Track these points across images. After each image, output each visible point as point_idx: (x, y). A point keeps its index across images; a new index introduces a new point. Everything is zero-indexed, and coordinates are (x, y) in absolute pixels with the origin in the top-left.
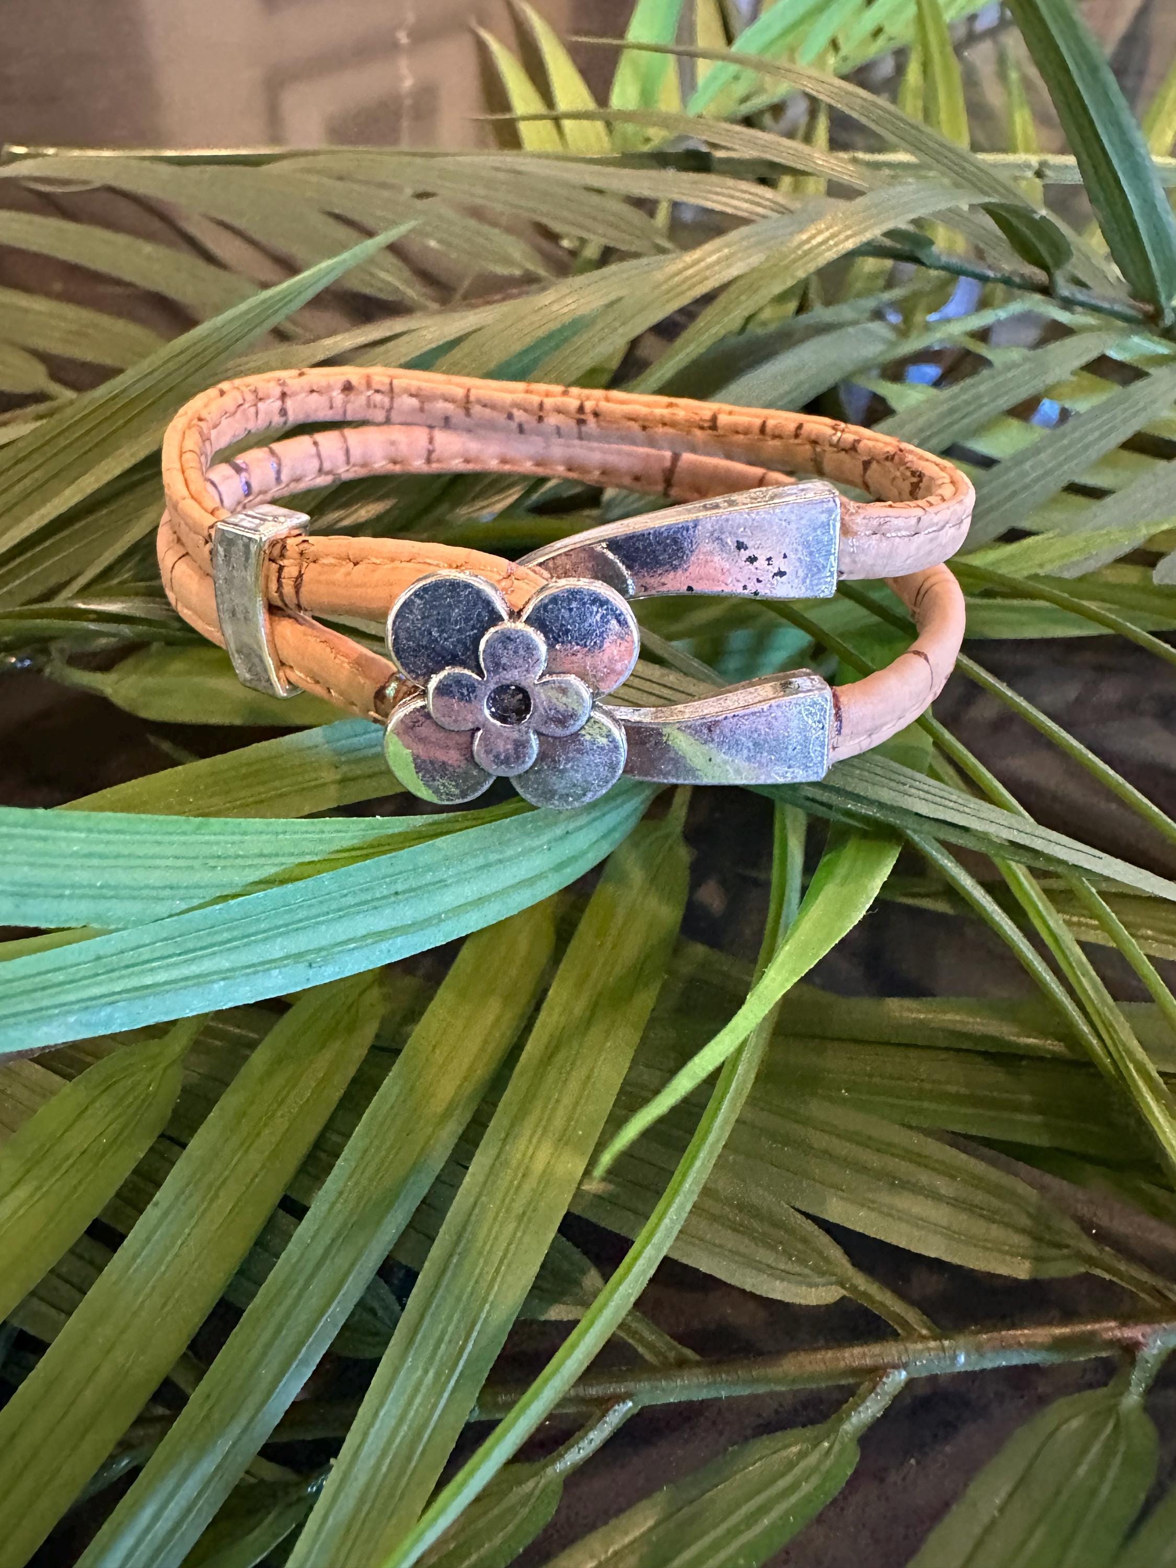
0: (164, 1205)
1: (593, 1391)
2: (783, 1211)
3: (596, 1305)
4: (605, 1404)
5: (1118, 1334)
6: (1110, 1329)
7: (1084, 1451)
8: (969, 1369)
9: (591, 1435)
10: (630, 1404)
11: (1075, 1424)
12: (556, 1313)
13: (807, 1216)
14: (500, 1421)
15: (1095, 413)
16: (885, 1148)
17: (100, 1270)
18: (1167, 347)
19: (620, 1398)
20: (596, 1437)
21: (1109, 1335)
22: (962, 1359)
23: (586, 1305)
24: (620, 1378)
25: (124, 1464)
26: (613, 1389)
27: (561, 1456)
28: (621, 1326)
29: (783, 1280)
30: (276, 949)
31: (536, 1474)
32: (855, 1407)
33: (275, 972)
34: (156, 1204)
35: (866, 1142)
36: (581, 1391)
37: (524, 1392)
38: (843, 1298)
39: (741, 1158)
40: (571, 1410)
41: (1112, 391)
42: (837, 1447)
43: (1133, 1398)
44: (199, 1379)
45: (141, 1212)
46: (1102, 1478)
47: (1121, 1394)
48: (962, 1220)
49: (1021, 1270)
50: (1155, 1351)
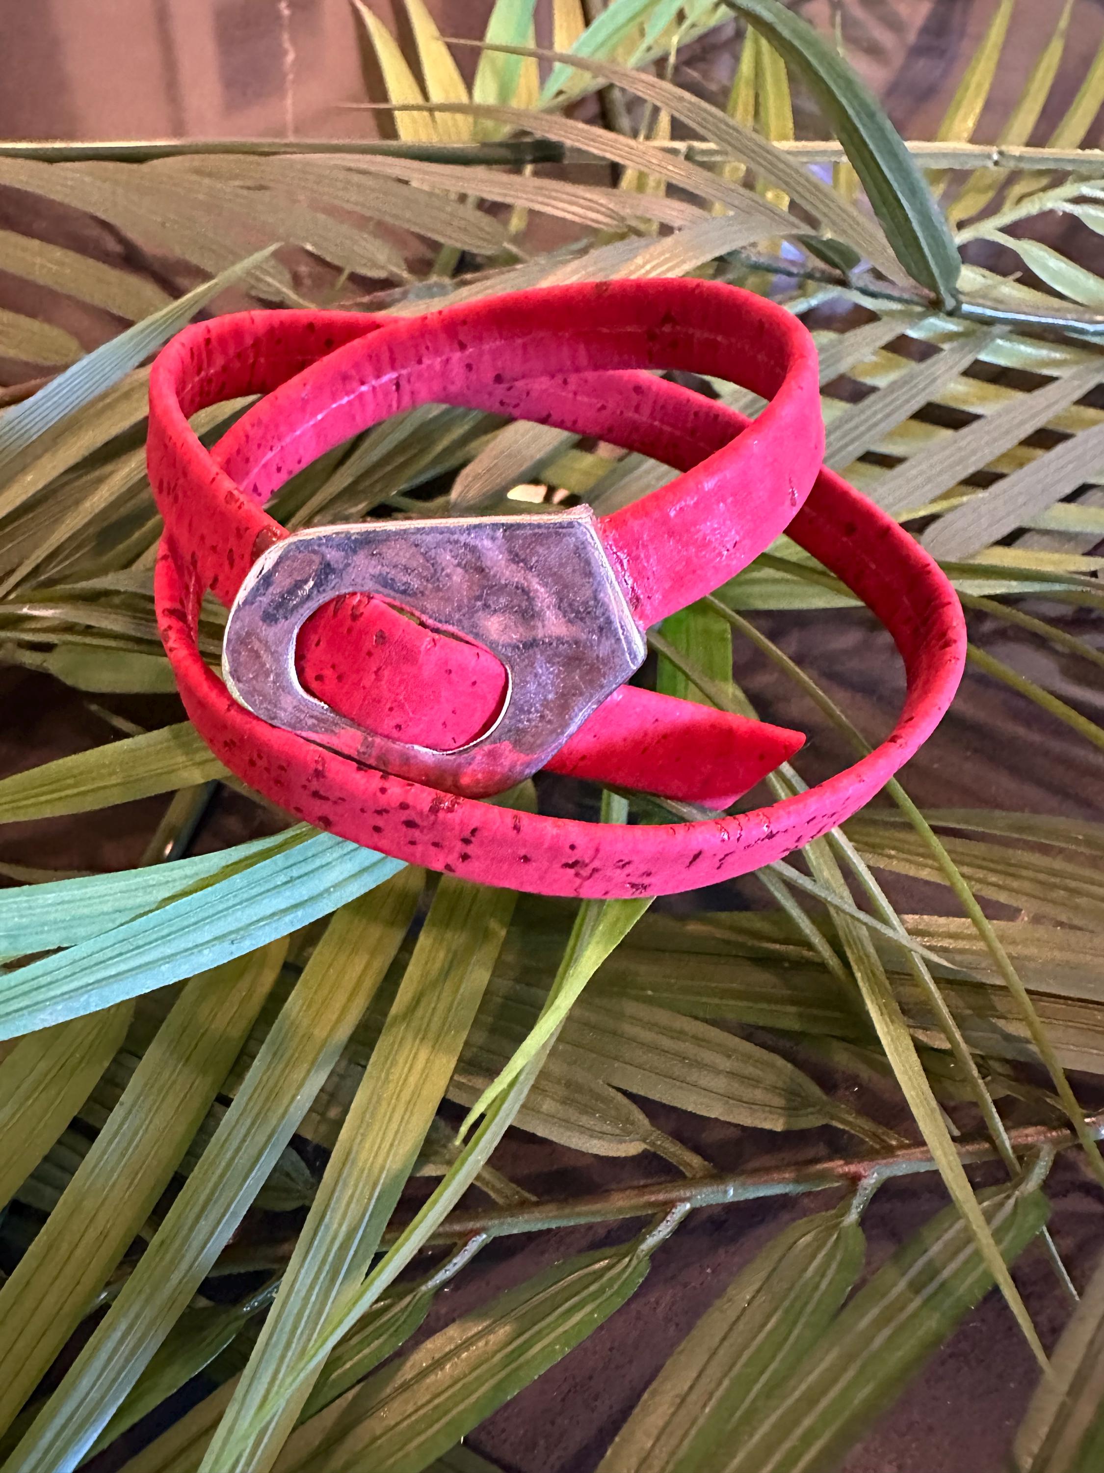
0: (128, 1105)
1: (457, 1227)
2: (599, 1085)
3: (457, 1164)
4: (467, 1236)
5: (846, 1169)
6: (838, 1166)
7: (813, 1256)
8: (736, 1199)
9: (455, 1261)
10: (484, 1236)
11: (808, 1238)
12: (429, 1171)
13: (619, 1090)
14: (386, 1252)
15: (893, 387)
16: (679, 1035)
17: (83, 1157)
18: (958, 325)
19: (477, 1232)
20: (460, 1261)
21: (840, 1170)
22: (731, 1192)
23: (450, 1163)
24: (476, 1217)
25: (102, 1297)
26: (471, 1225)
27: (433, 1277)
28: (478, 1177)
29: (600, 1138)
30: (206, 934)
31: (411, 1291)
32: (650, 1233)
33: (206, 952)
34: (122, 1104)
35: (666, 1031)
36: (447, 1228)
37: (403, 1232)
38: (645, 1151)
39: (569, 1048)
40: (440, 1242)
41: (908, 367)
42: (634, 1262)
43: (853, 1216)
44: (156, 1230)
45: (111, 1110)
46: (823, 1276)
47: (843, 1215)
48: (736, 1088)
49: (777, 1125)
50: (873, 1181)
